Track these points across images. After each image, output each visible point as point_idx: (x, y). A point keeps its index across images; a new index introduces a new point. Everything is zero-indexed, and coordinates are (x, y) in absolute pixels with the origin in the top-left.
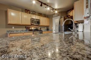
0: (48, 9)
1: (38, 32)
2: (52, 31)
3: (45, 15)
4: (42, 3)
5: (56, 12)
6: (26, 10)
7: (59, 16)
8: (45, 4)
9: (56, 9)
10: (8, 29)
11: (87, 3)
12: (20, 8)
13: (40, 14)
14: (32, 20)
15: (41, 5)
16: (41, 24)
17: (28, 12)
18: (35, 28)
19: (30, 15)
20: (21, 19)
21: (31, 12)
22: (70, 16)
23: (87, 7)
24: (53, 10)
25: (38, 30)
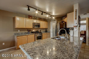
0: (47, 16)
1: (38, 34)
2: (50, 32)
3: (44, 19)
4: (43, 12)
5: (54, 18)
6: (29, 16)
7: (56, 21)
8: (45, 13)
9: (53, 16)
10: (15, 32)
11: (76, 16)
12: (24, 14)
13: (40, 19)
14: (34, 24)
15: (42, 14)
16: (41, 27)
17: (31, 17)
18: (36, 31)
19: (32, 20)
20: (25, 24)
21: (33, 18)
22: (64, 22)
23: (76, 18)
24: (51, 16)
25: (38, 32)
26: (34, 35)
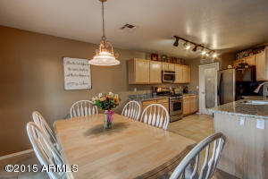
2: (198, 94)
5: (215, 56)
9: (214, 51)
26: (167, 100)
